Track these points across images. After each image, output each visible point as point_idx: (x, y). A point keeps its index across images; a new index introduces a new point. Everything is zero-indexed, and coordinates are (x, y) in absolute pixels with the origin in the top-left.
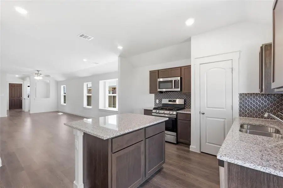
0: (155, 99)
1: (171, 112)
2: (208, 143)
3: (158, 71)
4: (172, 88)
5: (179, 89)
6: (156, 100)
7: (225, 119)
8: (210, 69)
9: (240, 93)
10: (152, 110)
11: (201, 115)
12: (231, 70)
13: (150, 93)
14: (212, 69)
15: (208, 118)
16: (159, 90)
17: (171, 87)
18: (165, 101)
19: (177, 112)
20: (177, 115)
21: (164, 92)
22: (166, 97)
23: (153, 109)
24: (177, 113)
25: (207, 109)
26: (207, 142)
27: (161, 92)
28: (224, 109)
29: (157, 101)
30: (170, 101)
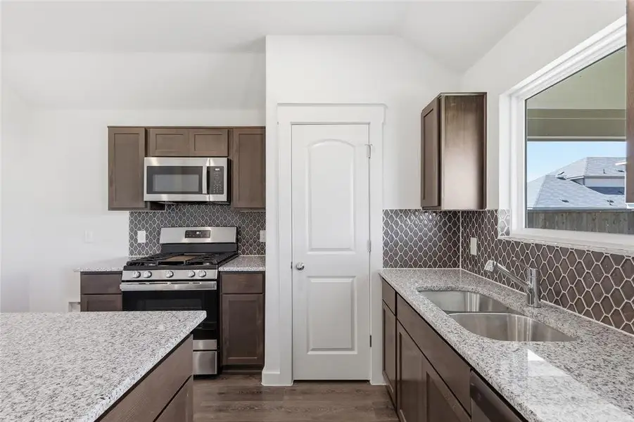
0: (131, 230)
1: (199, 274)
2: (313, 350)
3: (146, 131)
4: (200, 192)
5: (223, 198)
6: (136, 234)
7: (354, 277)
8: (315, 143)
9: (385, 209)
10: (121, 273)
11: (295, 271)
12: (365, 149)
13: (111, 208)
14: (317, 145)
15: (313, 280)
16: (148, 197)
17: (197, 189)
18: (174, 235)
19: (221, 269)
20: (219, 280)
21: (169, 206)
22: (177, 222)
23: (126, 268)
24: (219, 272)
25: (310, 253)
26: (311, 347)
27: (157, 205)
28: (351, 250)
29: (142, 236)
30: (188, 235)
